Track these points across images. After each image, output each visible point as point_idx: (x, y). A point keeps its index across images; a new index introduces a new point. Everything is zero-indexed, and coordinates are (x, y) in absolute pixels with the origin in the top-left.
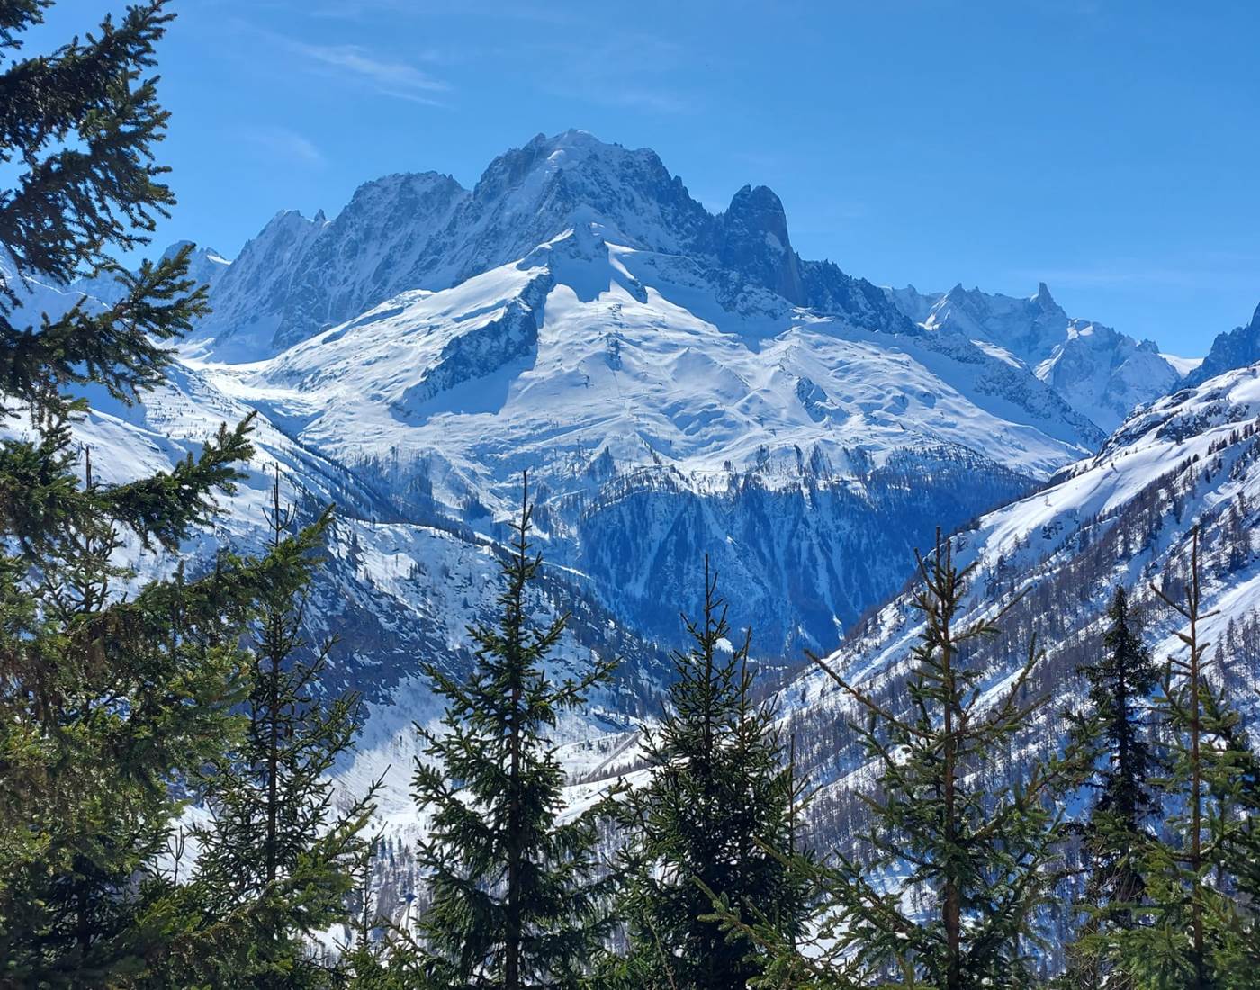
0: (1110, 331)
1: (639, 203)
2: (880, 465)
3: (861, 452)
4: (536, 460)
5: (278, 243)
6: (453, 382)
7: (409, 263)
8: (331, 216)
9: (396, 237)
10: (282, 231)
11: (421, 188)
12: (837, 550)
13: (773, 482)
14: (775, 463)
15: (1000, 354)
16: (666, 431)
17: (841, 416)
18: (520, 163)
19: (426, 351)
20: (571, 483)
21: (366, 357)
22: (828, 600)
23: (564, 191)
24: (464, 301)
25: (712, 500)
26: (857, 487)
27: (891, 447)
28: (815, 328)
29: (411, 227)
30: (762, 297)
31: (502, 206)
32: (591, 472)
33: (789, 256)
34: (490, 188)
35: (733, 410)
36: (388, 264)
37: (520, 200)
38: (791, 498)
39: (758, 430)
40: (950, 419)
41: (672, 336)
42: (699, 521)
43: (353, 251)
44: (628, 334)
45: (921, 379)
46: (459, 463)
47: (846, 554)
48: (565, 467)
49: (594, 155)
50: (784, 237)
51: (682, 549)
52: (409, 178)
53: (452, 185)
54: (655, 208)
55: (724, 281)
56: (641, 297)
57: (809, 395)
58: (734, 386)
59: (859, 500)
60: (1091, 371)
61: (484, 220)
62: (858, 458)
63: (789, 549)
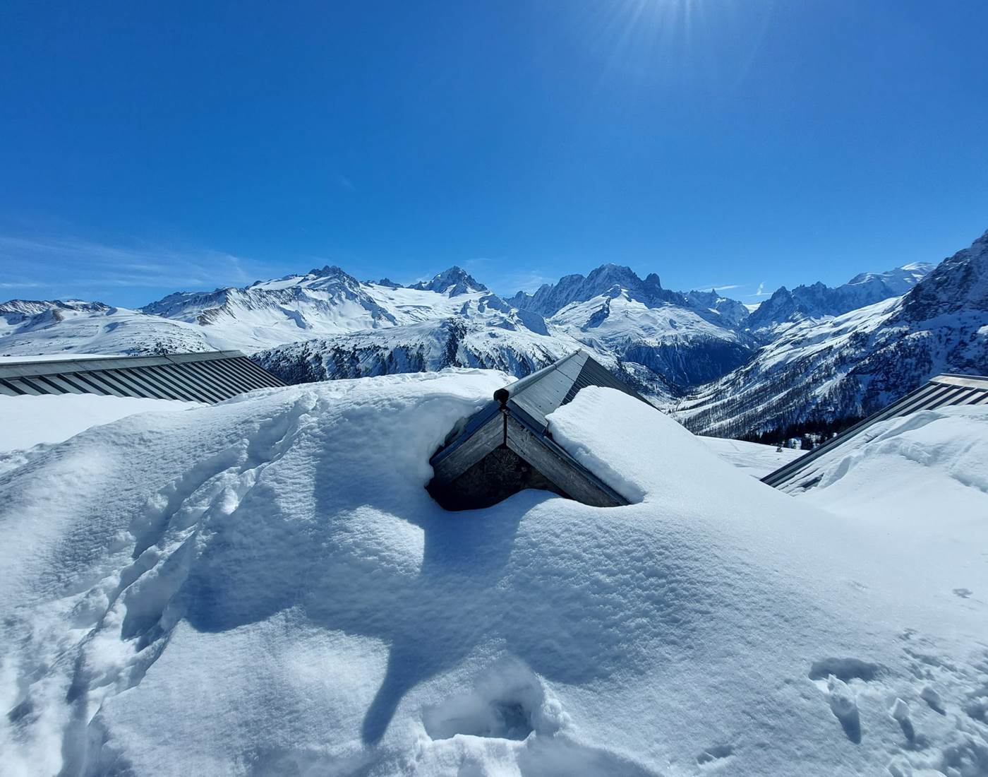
0: (731, 300)
1: (626, 279)
2: (691, 338)
3: (686, 336)
4: (613, 339)
5: (544, 291)
6: (594, 323)
7: (573, 295)
8: (555, 285)
9: (570, 289)
10: (544, 289)
11: (575, 278)
12: (684, 358)
13: (668, 344)
14: (668, 339)
15: (715, 311)
16: (642, 332)
17: (681, 327)
18: (598, 272)
19: (587, 316)
20: (622, 344)
21: (573, 317)
22: (683, 369)
23: (610, 278)
24: (592, 304)
25: (655, 348)
26: (687, 344)
27: (693, 334)
28: (671, 307)
29: (574, 286)
30: (658, 300)
31: (595, 282)
32: (626, 342)
33: (661, 289)
34: (591, 277)
35: (655, 327)
36: (568, 295)
37: (599, 280)
38: (672, 347)
39: (662, 331)
40: (705, 327)
41: (639, 310)
42: (653, 352)
43: (561, 292)
44: (629, 310)
45: (697, 317)
46: (598, 341)
47: (686, 359)
48: (621, 341)
49: (615, 269)
50: (659, 285)
51: (649, 359)
52: (572, 276)
53: (582, 277)
54: (629, 280)
55: (650, 297)
56: (630, 301)
57: (672, 323)
58: (655, 321)
59: (687, 347)
60: (726, 309)
61: (590, 285)
62: (686, 337)
63: (673, 358)
